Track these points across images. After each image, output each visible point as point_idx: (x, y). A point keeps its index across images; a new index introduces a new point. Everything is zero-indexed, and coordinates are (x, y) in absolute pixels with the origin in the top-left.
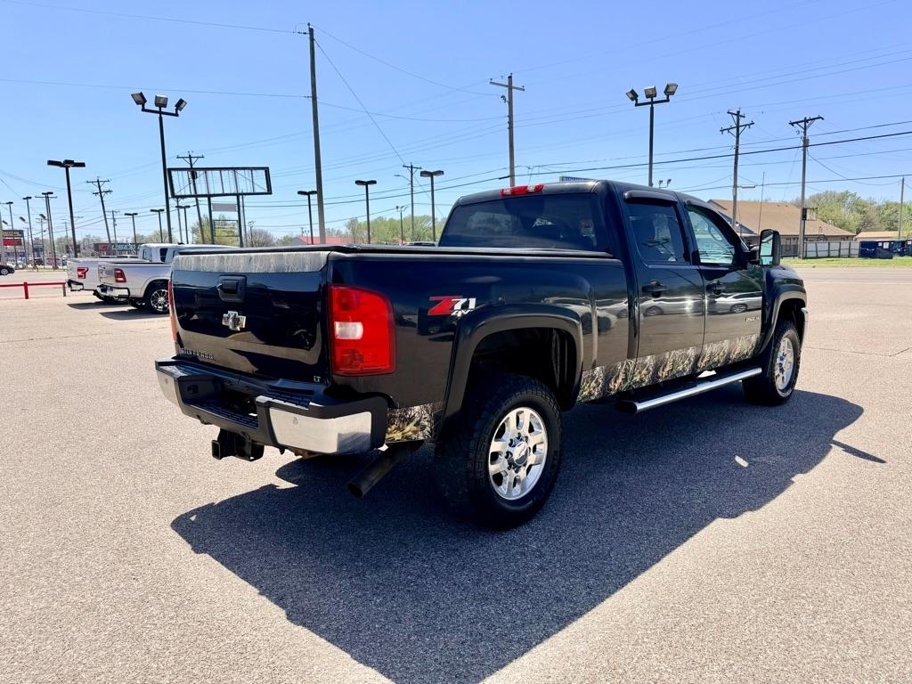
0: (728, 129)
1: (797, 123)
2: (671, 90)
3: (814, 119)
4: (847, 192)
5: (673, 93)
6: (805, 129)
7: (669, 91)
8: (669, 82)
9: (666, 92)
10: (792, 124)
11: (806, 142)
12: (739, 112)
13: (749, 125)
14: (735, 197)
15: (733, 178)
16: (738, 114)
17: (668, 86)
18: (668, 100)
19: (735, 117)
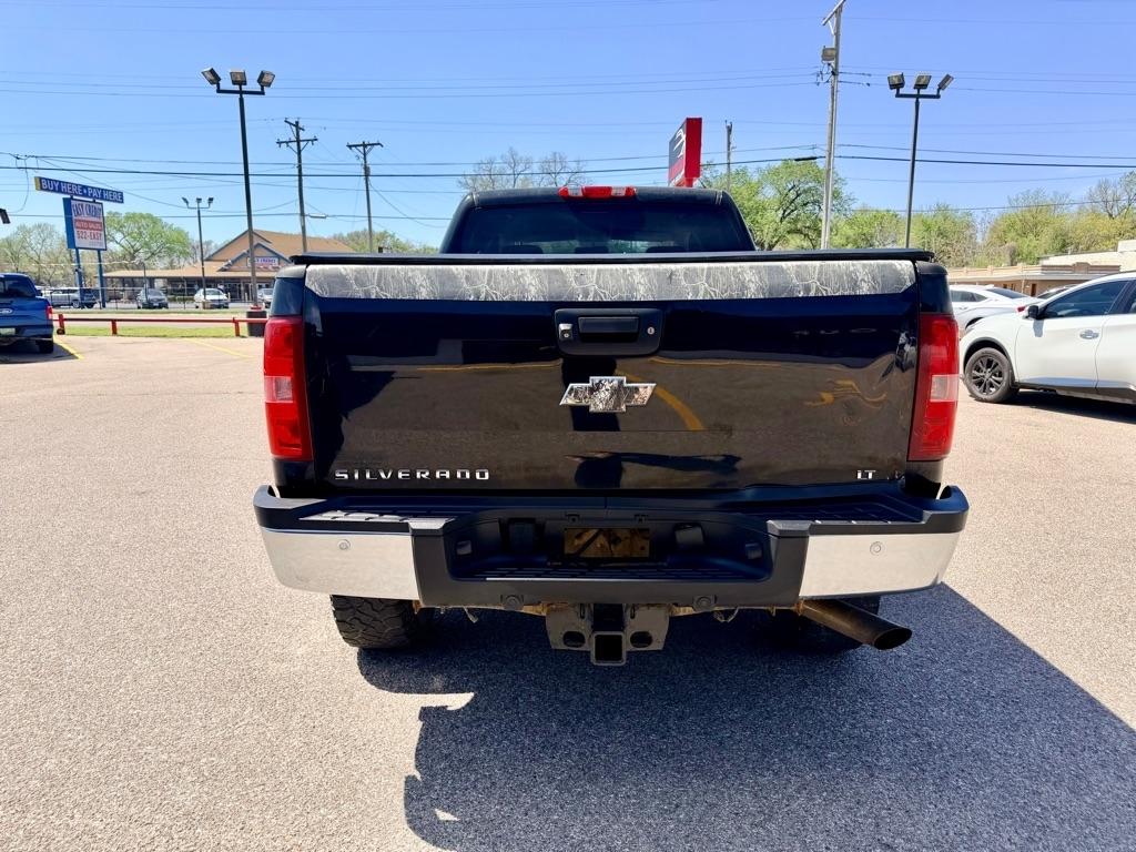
0: (287, 143)
1: (355, 146)
2: (266, 79)
3: (373, 145)
4: (386, 232)
5: (269, 85)
6: (365, 155)
7: (264, 81)
8: (266, 70)
9: (260, 81)
10: (350, 147)
11: (367, 169)
12: (297, 123)
13: (312, 141)
14: (303, 228)
15: (298, 203)
16: (297, 125)
17: (262, 75)
18: (262, 93)
19: (294, 128)
